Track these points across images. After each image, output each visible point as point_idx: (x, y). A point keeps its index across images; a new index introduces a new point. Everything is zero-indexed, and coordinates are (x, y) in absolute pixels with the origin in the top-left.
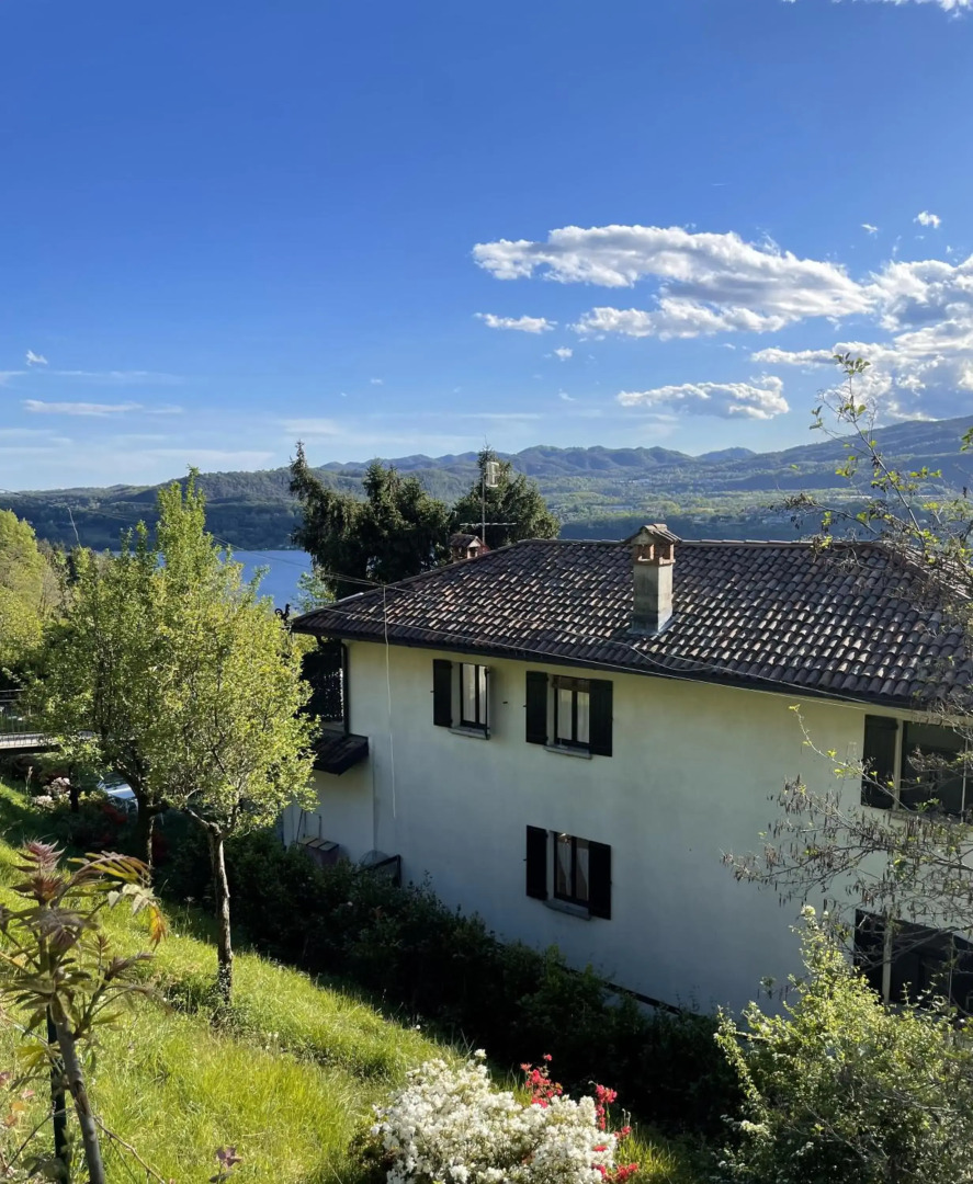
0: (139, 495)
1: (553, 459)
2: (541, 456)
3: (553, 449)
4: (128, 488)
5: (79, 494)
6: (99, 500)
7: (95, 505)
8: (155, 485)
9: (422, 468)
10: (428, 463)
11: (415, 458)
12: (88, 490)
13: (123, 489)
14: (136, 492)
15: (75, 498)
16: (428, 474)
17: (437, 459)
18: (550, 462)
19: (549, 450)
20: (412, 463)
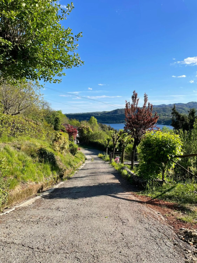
0: (107, 113)
1: (195, 104)
2: (192, 104)
3: (196, 102)
4: (106, 112)
5: (97, 113)
6: (100, 114)
7: (100, 115)
8: (110, 111)
9: (164, 107)
10: (166, 106)
11: (163, 105)
12: (98, 112)
13: (105, 112)
14: (107, 112)
15: (96, 113)
16: (166, 108)
17: (168, 105)
18: (195, 105)
19: (195, 103)
20: (162, 106)
